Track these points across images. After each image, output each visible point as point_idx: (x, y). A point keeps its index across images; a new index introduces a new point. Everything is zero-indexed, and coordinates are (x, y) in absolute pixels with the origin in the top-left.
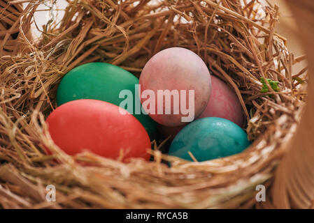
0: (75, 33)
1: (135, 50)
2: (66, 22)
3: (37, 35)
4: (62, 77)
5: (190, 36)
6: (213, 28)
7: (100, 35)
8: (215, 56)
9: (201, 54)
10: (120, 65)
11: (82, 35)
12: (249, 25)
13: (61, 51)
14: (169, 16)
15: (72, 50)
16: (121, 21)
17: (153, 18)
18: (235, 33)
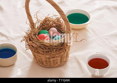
0: (41, 27)
1: (48, 29)
2: (40, 25)
3: (36, 27)
4: (39, 32)
5: (55, 27)
6: (58, 26)
7: (44, 27)
8: (58, 29)
9: (56, 29)
10: (47, 30)
11: (42, 27)
12: (62, 25)
13: (39, 29)
14: (52, 24)
15: (41, 29)
16: (47, 25)
17: (51, 25)
18: (61, 26)
